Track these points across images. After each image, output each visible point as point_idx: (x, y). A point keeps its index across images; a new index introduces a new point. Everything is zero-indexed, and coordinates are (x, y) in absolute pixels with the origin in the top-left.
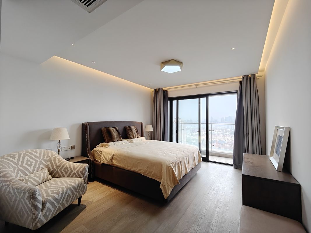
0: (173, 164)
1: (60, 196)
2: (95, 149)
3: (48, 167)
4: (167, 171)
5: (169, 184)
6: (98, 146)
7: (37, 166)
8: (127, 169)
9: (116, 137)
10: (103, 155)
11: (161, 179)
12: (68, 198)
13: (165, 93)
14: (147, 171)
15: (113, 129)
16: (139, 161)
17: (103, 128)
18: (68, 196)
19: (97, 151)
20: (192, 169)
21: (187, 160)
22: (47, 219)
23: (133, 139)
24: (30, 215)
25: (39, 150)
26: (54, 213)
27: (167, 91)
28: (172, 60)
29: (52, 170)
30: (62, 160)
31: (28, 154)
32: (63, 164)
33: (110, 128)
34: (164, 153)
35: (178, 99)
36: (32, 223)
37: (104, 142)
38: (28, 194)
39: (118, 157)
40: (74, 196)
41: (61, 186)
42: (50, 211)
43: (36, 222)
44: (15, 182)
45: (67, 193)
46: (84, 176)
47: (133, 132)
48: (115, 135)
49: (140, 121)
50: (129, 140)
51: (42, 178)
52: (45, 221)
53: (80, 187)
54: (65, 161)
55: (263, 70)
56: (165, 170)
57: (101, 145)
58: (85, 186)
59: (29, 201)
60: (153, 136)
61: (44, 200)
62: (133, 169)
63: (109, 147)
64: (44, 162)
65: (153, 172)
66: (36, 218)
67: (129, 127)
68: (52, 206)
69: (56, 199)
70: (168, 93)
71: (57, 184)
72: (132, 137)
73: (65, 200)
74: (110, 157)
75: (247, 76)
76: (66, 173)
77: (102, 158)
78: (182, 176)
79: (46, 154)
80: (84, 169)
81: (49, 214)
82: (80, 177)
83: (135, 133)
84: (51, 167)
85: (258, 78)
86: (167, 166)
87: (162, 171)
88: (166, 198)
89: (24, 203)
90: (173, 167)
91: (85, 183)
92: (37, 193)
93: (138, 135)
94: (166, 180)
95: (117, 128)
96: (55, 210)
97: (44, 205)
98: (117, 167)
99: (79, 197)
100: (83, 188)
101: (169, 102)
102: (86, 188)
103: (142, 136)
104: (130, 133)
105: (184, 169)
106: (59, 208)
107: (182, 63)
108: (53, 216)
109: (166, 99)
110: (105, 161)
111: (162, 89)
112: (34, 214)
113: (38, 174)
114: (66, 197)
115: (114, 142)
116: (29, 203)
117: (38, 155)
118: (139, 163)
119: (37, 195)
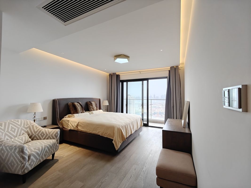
0: (122, 127)
1: (40, 152)
2: (63, 119)
3: (27, 132)
4: (118, 131)
5: (119, 140)
6: (66, 117)
7: (19, 132)
8: (89, 133)
9: (80, 110)
10: (70, 123)
11: (114, 137)
12: (46, 153)
13: (118, 76)
14: (103, 133)
15: (77, 103)
16: (98, 126)
17: (70, 103)
18: (46, 152)
19: (65, 120)
20: (136, 131)
21: (132, 125)
22: (31, 167)
23: (93, 111)
24: (20, 164)
25: (20, 120)
26: (36, 164)
27: (119, 75)
28: (122, 55)
29: (31, 134)
30: (39, 127)
31: (12, 123)
32: (40, 130)
33: (75, 103)
34: (116, 120)
35: (127, 81)
36: (21, 170)
37: (70, 113)
38: (18, 149)
39: (82, 124)
40: (50, 152)
41: (39, 145)
42: (34, 161)
43: (24, 169)
44: (6, 142)
45: (45, 150)
46: (57, 138)
47: (93, 106)
48: (79, 108)
49: (99, 98)
50: (90, 112)
51: (24, 140)
52: (30, 169)
53: (54, 146)
54: (41, 128)
55: (183, 64)
56: (117, 131)
57: (68, 116)
58: (58, 146)
59: (19, 154)
60: (109, 109)
61: (29, 154)
62: (94, 132)
63: (74, 117)
64: (24, 129)
65: (108, 133)
66: (24, 166)
67: (90, 102)
68: (35, 158)
69: (37, 154)
70: (120, 76)
71: (36, 144)
72: (92, 110)
73: (43, 154)
74: (76, 124)
75: (173, 67)
76: (42, 136)
77: (70, 125)
78: (128, 135)
79: (26, 123)
80: (57, 133)
81: (33, 164)
82: (54, 139)
83: (95, 107)
84: (30, 133)
85: (180, 68)
86: (118, 128)
87: (114, 132)
88: (117, 150)
89: (15, 156)
90: (122, 129)
91: (57, 143)
92: (25, 149)
93: (97, 108)
94: (117, 137)
95: (80, 103)
96: (37, 161)
97: (29, 157)
98: (81, 132)
99: (53, 153)
100: (56, 147)
101: (121, 83)
102: (59, 147)
103: (100, 109)
104: (91, 107)
105: (130, 130)
106: (40, 160)
107: (129, 57)
108: (36, 165)
109: (118, 81)
110: (72, 128)
111: (115, 73)
112: (23, 163)
113: (20, 137)
114: (45, 152)
115: (79, 113)
116: (19, 156)
117: (19, 124)
118: (98, 127)
119: (25, 150)
